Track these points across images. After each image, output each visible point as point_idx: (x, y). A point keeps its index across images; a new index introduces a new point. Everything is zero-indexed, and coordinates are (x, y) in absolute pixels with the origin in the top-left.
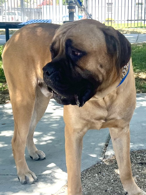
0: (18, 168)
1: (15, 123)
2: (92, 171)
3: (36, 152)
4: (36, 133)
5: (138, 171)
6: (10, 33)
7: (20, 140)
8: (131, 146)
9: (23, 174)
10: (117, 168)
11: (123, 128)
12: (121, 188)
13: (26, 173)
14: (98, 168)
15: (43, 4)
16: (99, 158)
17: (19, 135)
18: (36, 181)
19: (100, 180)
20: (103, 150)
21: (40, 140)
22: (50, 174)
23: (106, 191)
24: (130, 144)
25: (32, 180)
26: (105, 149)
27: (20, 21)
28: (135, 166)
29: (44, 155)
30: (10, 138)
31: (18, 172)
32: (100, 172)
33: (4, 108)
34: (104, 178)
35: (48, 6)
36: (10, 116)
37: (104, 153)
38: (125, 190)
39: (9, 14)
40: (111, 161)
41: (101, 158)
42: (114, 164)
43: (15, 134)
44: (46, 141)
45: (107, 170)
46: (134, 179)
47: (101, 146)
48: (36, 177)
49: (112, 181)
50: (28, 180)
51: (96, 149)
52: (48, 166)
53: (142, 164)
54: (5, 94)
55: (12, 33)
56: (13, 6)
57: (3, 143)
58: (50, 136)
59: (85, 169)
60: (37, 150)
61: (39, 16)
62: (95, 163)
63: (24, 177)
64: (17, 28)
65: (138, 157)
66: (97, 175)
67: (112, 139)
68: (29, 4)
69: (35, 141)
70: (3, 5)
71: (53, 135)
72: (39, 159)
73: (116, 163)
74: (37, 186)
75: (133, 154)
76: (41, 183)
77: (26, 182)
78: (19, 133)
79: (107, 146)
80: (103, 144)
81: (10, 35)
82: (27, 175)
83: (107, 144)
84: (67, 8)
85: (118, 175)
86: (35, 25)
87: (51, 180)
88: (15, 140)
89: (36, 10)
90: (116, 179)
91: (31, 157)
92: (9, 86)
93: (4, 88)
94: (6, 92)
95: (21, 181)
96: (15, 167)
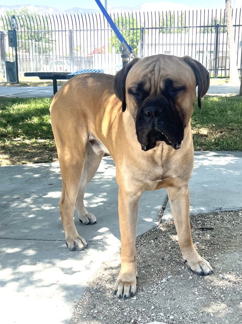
0: (66, 233)
1: (62, 183)
2: (148, 237)
3: (86, 215)
4: (86, 195)
5: (198, 237)
6: (58, 84)
7: (69, 202)
8: (191, 210)
9: (72, 240)
10: (175, 234)
11: (180, 188)
12: (180, 256)
13: (75, 238)
14: (154, 233)
15: (94, 52)
16: (155, 223)
17: (68, 196)
18: (86, 247)
19: (156, 246)
20: (160, 214)
21: (91, 202)
22: (102, 239)
23: (163, 259)
24: (190, 207)
25: (81, 246)
26: (162, 212)
27: (69, 71)
28: (195, 231)
29: (94, 219)
30: (57, 199)
31: (66, 237)
32: (156, 238)
33: (51, 167)
34: (161, 245)
35: (100, 55)
36: (58, 175)
37: (161, 216)
38: (185, 258)
39: (57, 63)
40: (168, 226)
41: (157, 223)
42: (172, 229)
43: (64, 195)
44: (97, 203)
45: (164, 236)
46: (194, 246)
47: (157, 209)
48: (86, 243)
49: (170, 248)
50: (78, 246)
51: (152, 212)
52: (98, 231)
53: (203, 229)
54: (52, 151)
55: (60, 85)
56: (61, 54)
57: (50, 205)
58: (102, 198)
59: (140, 234)
60: (87, 213)
61: (90, 65)
62: (150, 228)
63: (73, 243)
64: (66, 79)
65: (198, 222)
66: (153, 241)
67: (170, 201)
68: (79, 53)
69: (85, 202)
70: (51, 53)
71: (104, 197)
72: (90, 223)
73: (174, 228)
74: (86, 253)
75: (193, 218)
76: (92, 249)
77: (75, 249)
78: (67, 195)
79: (164, 209)
80: (159, 207)
81: (58, 87)
82: (76, 241)
83: (164, 207)
84: (120, 56)
85: (176, 241)
86: (86, 75)
87: (103, 246)
88: (63, 202)
89: (86, 59)
90: (175, 246)
91: (81, 221)
92: (57, 143)
93: (51, 145)
94: (54, 150)
95: (69, 247)
96: (63, 231)
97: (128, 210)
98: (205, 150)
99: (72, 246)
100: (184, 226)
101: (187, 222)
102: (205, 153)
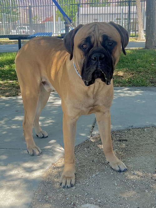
2: (83, 146)
3: (41, 132)
4: (40, 118)
5: (117, 146)
8: (112, 127)
9: (31, 148)
10: (101, 144)
11: (104, 113)
12: (104, 159)
13: (33, 148)
14: (87, 144)
15: (46, 20)
16: (88, 136)
18: (41, 154)
19: (88, 153)
20: (91, 130)
21: (44, 123)
22: (51, 148)
23: (93, 161)
24: (111, 125)
26: (92, 130)
27: (29, 34)
28: (115, 142)
30: (21, 121)
31: (27, 147)
32: (88, 147)
33: (17, 99)
34: (92, 151)
35: (50, 22)
36: (22, 105)
37: (91, 132)
38: (107, 160)
39: (21, 28)
40: (96, 138)
41: (89, 137)
42: (99, 141)
43: (25, 118)
44: (48, 123)
45: (94, 145)
47: (89, 127)
48: (41, 151)
49: (98, 153)
50: (35, 153)
51: (86, 129)
52: (49, 142)
53: (120, 140)
54: (18, 89)
55: (23, 43)
56: (24, 22)
57: (17, 125)
58: (51, 120)
59: (77, 144)
60: (41, 130)
61: (43, 30)
62: (84, 140)
63: (32, 151)
64: (27, 39)
65: (117, 136)
66: (86, 149)
67: (97, 122)
68: (36, 21)
69: (40, 123)
70: (17, 22)
71: (53, 119)
72: (43, 137)
74: (41, 157)
75: (113, 133)
76: (45, 155)
77: (33, 155)
78: (28, 118)
79: (93, 127)
80: (91, 126)
81: (21, 44)
82: (34, 149)
83: (94, 125)
84: (64, 23)
85: (102, 149)
87: (52, 153)
88: (25, 123)
89: (40, 25)
90: (101, 152)
91: (38, 136)
93: (17, 84)
95: (29, 153)
97: (69, 129)
98: (122, 86)
99: (31, 153)
100: (107, 139)
101: (109, 136)
102: (121, 88)
